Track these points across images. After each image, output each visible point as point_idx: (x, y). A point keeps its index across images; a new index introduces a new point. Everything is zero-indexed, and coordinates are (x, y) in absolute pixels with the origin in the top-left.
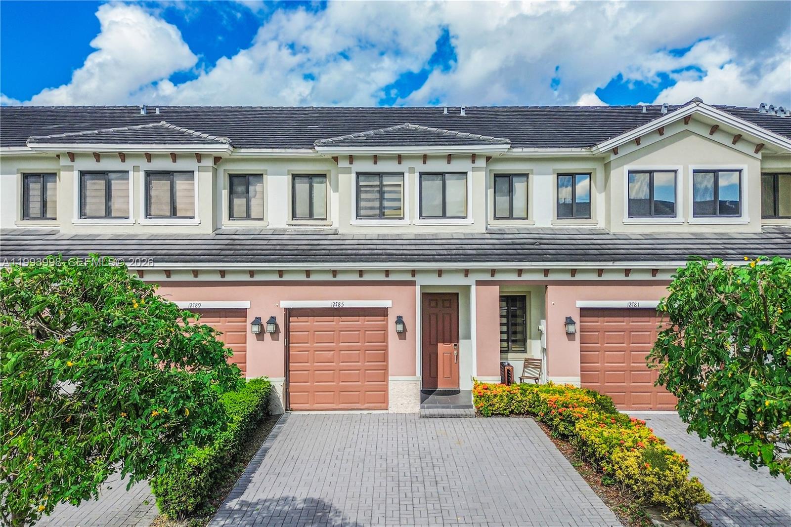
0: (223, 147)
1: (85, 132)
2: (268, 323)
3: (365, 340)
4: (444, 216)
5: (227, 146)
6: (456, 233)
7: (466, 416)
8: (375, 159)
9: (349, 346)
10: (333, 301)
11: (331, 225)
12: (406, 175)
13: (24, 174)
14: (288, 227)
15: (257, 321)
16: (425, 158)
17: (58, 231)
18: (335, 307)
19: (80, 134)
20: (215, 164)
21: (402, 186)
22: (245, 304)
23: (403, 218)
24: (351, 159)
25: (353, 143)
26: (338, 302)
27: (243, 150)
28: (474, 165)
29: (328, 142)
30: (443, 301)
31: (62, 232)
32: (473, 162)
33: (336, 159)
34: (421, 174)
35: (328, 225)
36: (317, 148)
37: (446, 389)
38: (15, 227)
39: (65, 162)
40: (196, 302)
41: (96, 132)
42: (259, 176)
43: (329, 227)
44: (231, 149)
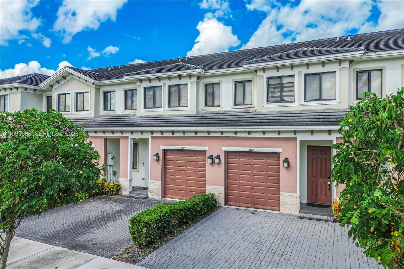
0: (199, 71)
1: (147, 70)
2: (215, 158)
3: (267, 171)
4: (320, 99)
5: (201, 70)
6: (328, 109)
7: (327, 221)
8: (278, 68)
9: (259, 173)
10: (249, 148)
11: (254, 108)
12: (296, 77)
13: (126, 90)
14: (232, 109)
15: (211, 157)
16: (308, 65)
17: (136, 114)
18: (250, 151)
19: (145, 71)
20: (198, 80)
21: (294, 83)
22: (205, 148)
23: (294, 102)
24: (264, 70)
25: (265, 61)
26: (251, 148)
27: (209, 71)
28: (340, 67)
29: (250, 62)
30: (321, 151)
31: (137, 115)
32: (340, 64)
33: (256, 71)
34: (306, 75)
35: (252, 108)
36: (244, 66)
37: (322, 204)
38: (122, 113)
39: (138, 84)
40: (184, 147)
41: (151, 69)
42: (219, 84)
43: (253, 109)
44: (203, 71)
